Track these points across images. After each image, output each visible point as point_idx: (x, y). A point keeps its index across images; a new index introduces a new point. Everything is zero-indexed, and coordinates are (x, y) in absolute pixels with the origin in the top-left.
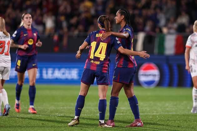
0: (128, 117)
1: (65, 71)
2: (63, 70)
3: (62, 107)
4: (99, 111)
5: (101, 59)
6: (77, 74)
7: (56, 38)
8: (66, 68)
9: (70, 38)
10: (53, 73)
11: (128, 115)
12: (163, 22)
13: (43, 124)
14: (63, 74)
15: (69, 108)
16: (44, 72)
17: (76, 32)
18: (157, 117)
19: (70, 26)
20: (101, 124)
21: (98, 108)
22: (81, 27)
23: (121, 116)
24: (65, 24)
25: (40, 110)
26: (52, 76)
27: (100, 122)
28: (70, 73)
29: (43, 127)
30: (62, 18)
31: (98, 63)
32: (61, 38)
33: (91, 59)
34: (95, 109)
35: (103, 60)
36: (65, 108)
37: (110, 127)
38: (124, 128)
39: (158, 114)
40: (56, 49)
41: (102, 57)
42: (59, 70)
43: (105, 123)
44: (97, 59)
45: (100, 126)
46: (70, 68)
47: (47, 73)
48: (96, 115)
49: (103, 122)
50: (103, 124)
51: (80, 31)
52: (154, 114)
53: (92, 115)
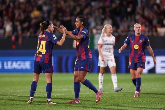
0: (68, 96)
1: (21, 63)
2: (19, 62)
3: (19, 90)
4: (47, 92)
5: (43, 53)
6: (29, 65)
7: (13, 38)
8: (21, 60)
9: (24, 38)
10: (12, 65)
11: (68, 95)
12: (93, 24)
13: (5, 103)
14: (19, 65)
15: (24, 90)
16: (5, 64)
17: (28, 34)
18: (90, 96)
19: (23, 30)
20: (48, 102)
21: (46, 90)
22: (32, 30)
23: (63, 95)
24: (19, 28)
25: (2, 92)
26: (11, 67)
27: (47, 100)
28: (24, 65)
29: (5, 105)
30: (18, 23)
31: (41, 56)
32: (17, 38)
33: (37, 54)
34: (43, 91)
35: (44, 53)
36: (22, 90)
37: (55, 104)
38: (65, 105)
39: (91, 93)
40: (14, 47)
41: (44, 51)
42: (16, 62)
43: (51, 101)
44: (40, 53)
45: (47, 103)
46: (24, 61)
47: (7, 65)
48: (45, 95)
49: (49, 100)
50: (50, 102)
51: (31, 33)
52: (88, 93)
53: (41, 95)
